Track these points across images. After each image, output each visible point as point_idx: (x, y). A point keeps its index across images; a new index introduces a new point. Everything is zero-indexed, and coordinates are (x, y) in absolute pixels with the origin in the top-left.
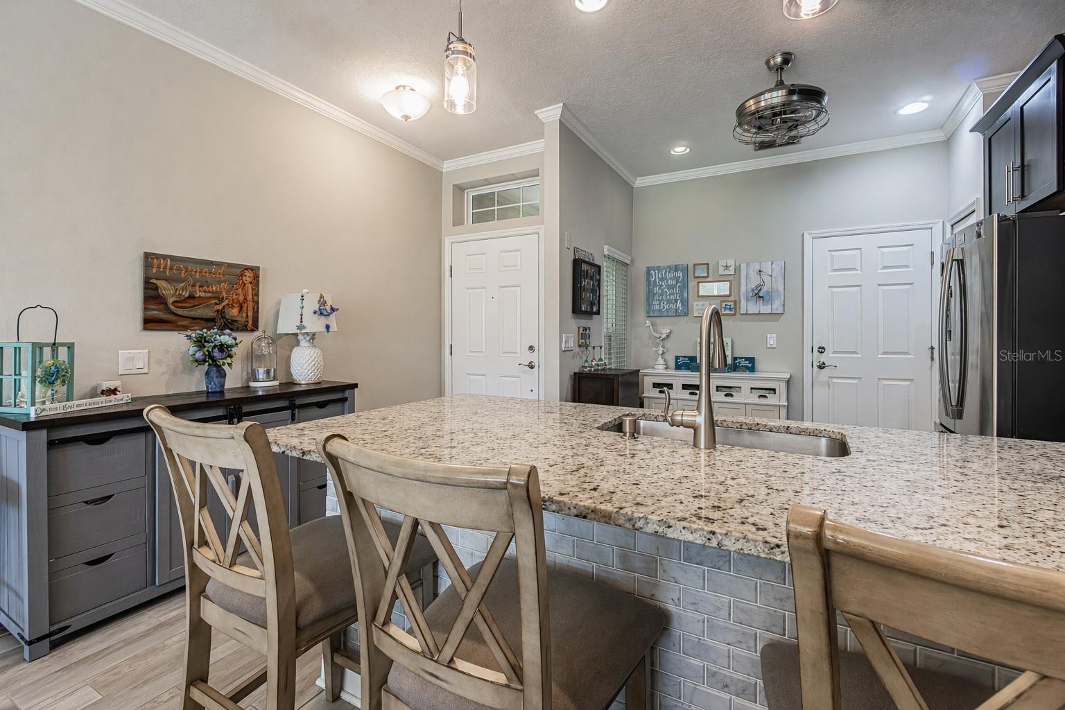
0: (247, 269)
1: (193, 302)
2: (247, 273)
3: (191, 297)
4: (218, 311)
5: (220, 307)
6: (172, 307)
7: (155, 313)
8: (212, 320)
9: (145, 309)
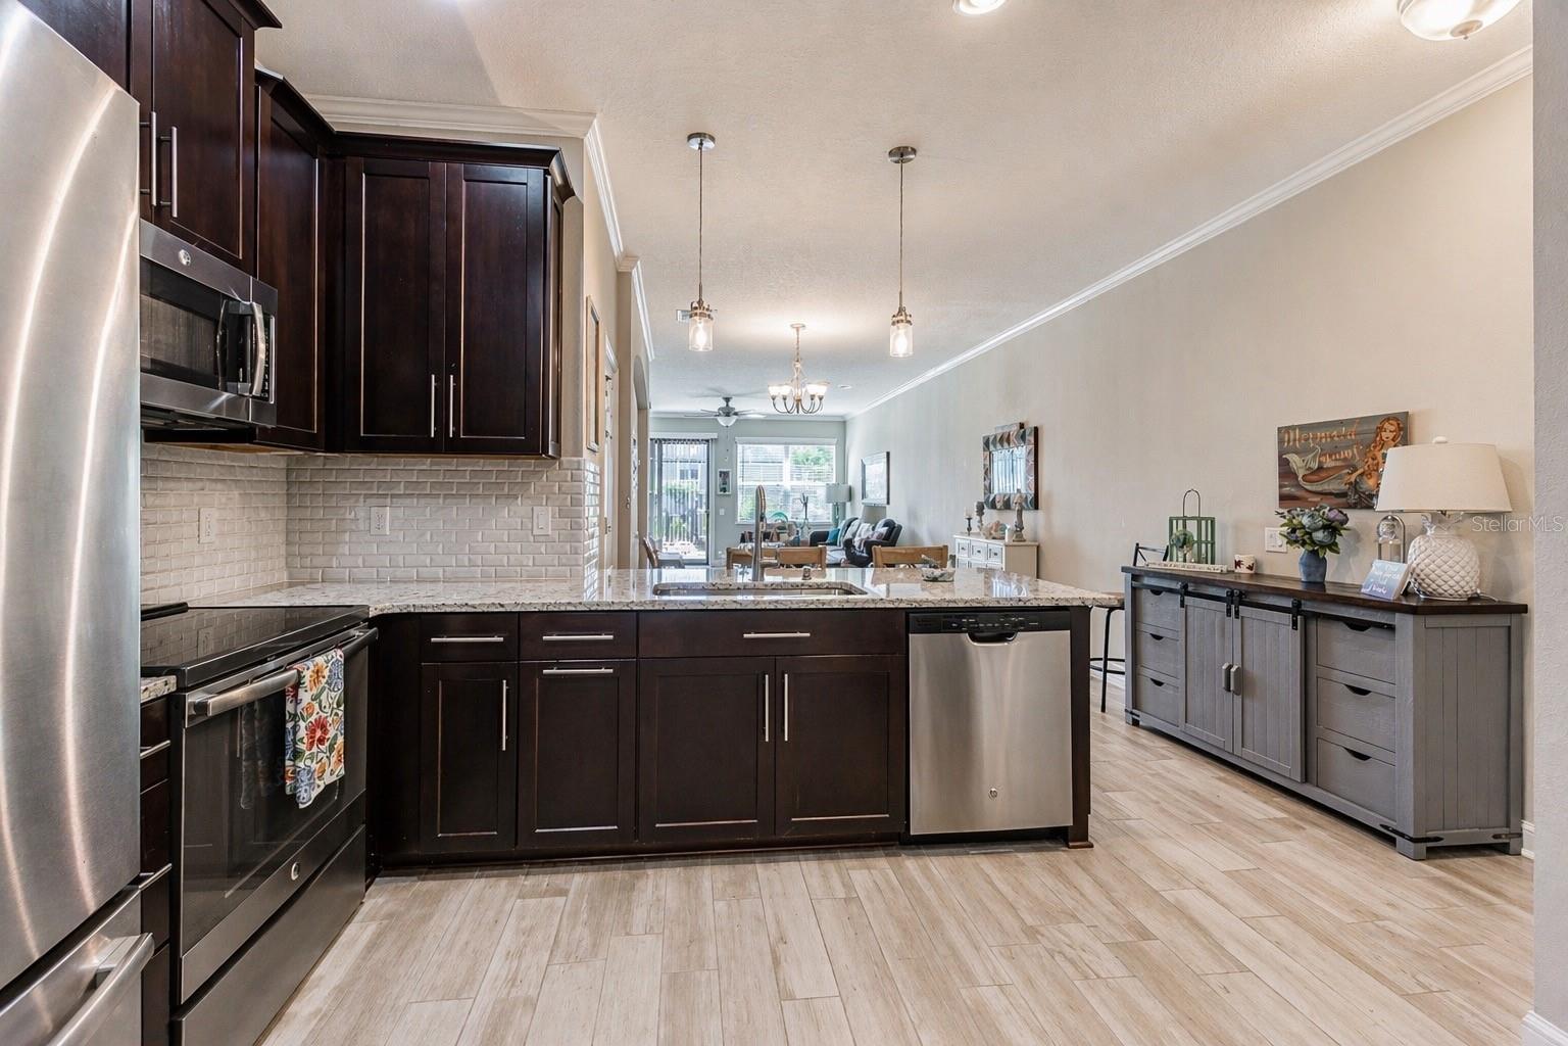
0: (1388, 419)
1: (1323, 475)
2: (1386, 425)
3: (1320, 468)
4: (1351, 483)
5: (1353, 478)
6: (1302, 482)
7: (1286, 490)
8: (1343, 495)
9: (1281, 487)
